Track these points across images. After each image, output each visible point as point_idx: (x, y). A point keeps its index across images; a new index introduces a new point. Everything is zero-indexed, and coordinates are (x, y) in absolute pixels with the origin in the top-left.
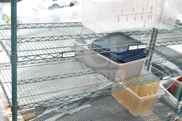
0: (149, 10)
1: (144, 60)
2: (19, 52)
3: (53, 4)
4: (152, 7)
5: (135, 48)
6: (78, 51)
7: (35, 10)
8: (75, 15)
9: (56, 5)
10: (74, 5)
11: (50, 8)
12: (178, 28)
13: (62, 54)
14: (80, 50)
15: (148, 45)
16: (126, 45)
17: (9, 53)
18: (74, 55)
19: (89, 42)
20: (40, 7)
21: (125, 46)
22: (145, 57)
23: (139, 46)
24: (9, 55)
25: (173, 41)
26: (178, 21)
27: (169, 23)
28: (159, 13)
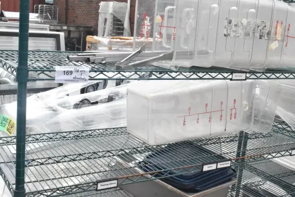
0: (231, 104)
1: (229, 184)
2: (28, 184)
3: (80, 100)
4: (235, 100)
5: (213, 167)
6: (122, 178)
7: (54, 110)
8: (116, 114)
9: (86, 101)
10: (115, 98)
11: (77, 106)
12: (279, 128)
13: (97, 185)
14: (125, 176)
15: (233, 161)
16: (198, 164)
17: (11, 187)
18: (115, 185)
19: (140, 158)
20: (60, 105)
21: (196, 166)
22: (230, 180)
23: (219, 164)
24: (12, 190)
25: (273, 153)
26: (277, 117)
27: (263, 120)
28: (247, 108)
